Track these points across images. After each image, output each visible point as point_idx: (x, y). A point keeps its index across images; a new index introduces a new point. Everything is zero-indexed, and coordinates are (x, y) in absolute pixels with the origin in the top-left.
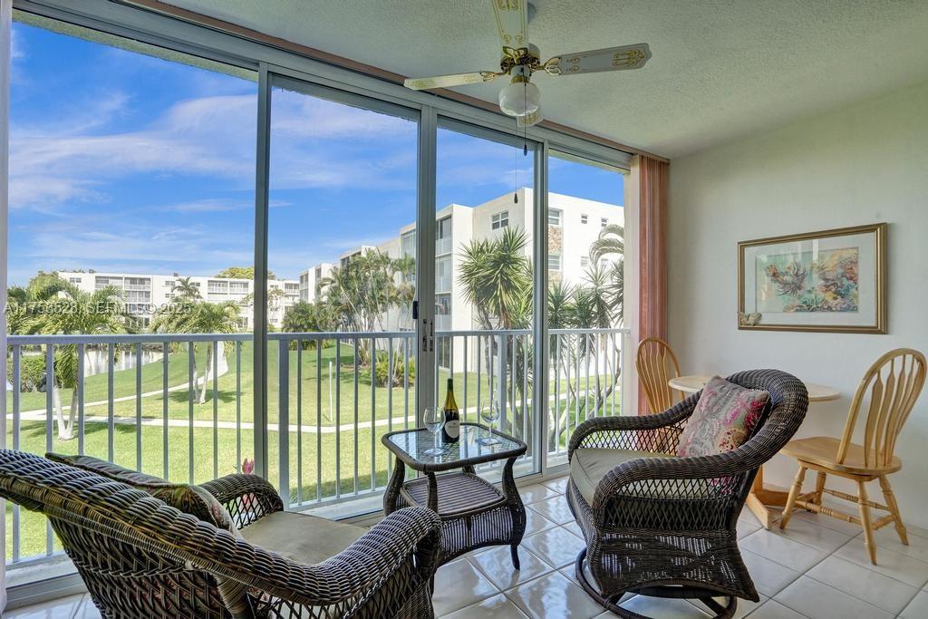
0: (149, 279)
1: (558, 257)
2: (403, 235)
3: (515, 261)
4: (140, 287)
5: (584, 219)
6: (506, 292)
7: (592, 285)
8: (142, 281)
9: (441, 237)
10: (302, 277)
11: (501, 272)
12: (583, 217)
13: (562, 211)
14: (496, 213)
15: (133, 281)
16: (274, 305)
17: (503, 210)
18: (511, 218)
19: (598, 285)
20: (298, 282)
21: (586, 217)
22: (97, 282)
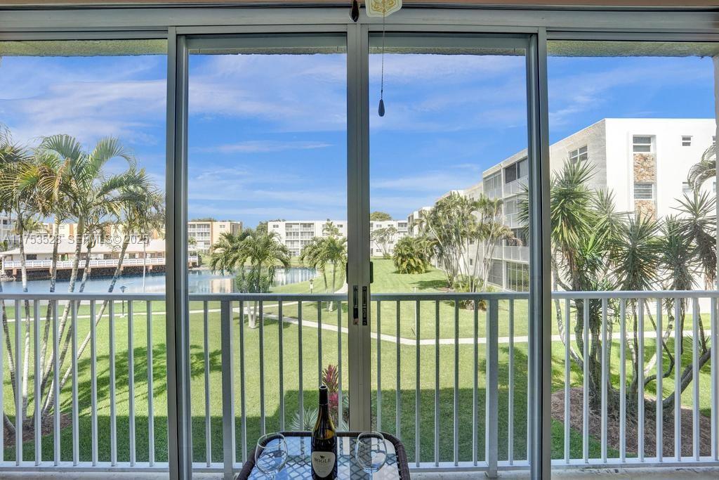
0: (313, 224)
1: (650, 185)
2: (485, 178)
3: (580, 195)
4: (309, 230)
5: (686, 141)
6: (569, 228)
7: (689, 216)
8: (309, 225)
9: (519, 177)
10: (409, 218)
11: (562, 208)
12: (684, 139)
13: (654, 136)
14: (573, 149)
15: (305, 225)
16: (390, 239)
17: (582, 145)
18: (590, 153)
19: (697, 216)
20: (407, 222)
21: (689, 139)
22: (286, 226)
